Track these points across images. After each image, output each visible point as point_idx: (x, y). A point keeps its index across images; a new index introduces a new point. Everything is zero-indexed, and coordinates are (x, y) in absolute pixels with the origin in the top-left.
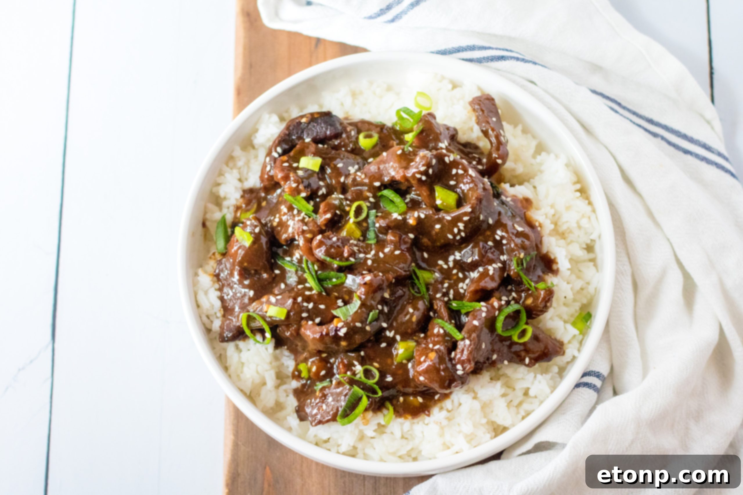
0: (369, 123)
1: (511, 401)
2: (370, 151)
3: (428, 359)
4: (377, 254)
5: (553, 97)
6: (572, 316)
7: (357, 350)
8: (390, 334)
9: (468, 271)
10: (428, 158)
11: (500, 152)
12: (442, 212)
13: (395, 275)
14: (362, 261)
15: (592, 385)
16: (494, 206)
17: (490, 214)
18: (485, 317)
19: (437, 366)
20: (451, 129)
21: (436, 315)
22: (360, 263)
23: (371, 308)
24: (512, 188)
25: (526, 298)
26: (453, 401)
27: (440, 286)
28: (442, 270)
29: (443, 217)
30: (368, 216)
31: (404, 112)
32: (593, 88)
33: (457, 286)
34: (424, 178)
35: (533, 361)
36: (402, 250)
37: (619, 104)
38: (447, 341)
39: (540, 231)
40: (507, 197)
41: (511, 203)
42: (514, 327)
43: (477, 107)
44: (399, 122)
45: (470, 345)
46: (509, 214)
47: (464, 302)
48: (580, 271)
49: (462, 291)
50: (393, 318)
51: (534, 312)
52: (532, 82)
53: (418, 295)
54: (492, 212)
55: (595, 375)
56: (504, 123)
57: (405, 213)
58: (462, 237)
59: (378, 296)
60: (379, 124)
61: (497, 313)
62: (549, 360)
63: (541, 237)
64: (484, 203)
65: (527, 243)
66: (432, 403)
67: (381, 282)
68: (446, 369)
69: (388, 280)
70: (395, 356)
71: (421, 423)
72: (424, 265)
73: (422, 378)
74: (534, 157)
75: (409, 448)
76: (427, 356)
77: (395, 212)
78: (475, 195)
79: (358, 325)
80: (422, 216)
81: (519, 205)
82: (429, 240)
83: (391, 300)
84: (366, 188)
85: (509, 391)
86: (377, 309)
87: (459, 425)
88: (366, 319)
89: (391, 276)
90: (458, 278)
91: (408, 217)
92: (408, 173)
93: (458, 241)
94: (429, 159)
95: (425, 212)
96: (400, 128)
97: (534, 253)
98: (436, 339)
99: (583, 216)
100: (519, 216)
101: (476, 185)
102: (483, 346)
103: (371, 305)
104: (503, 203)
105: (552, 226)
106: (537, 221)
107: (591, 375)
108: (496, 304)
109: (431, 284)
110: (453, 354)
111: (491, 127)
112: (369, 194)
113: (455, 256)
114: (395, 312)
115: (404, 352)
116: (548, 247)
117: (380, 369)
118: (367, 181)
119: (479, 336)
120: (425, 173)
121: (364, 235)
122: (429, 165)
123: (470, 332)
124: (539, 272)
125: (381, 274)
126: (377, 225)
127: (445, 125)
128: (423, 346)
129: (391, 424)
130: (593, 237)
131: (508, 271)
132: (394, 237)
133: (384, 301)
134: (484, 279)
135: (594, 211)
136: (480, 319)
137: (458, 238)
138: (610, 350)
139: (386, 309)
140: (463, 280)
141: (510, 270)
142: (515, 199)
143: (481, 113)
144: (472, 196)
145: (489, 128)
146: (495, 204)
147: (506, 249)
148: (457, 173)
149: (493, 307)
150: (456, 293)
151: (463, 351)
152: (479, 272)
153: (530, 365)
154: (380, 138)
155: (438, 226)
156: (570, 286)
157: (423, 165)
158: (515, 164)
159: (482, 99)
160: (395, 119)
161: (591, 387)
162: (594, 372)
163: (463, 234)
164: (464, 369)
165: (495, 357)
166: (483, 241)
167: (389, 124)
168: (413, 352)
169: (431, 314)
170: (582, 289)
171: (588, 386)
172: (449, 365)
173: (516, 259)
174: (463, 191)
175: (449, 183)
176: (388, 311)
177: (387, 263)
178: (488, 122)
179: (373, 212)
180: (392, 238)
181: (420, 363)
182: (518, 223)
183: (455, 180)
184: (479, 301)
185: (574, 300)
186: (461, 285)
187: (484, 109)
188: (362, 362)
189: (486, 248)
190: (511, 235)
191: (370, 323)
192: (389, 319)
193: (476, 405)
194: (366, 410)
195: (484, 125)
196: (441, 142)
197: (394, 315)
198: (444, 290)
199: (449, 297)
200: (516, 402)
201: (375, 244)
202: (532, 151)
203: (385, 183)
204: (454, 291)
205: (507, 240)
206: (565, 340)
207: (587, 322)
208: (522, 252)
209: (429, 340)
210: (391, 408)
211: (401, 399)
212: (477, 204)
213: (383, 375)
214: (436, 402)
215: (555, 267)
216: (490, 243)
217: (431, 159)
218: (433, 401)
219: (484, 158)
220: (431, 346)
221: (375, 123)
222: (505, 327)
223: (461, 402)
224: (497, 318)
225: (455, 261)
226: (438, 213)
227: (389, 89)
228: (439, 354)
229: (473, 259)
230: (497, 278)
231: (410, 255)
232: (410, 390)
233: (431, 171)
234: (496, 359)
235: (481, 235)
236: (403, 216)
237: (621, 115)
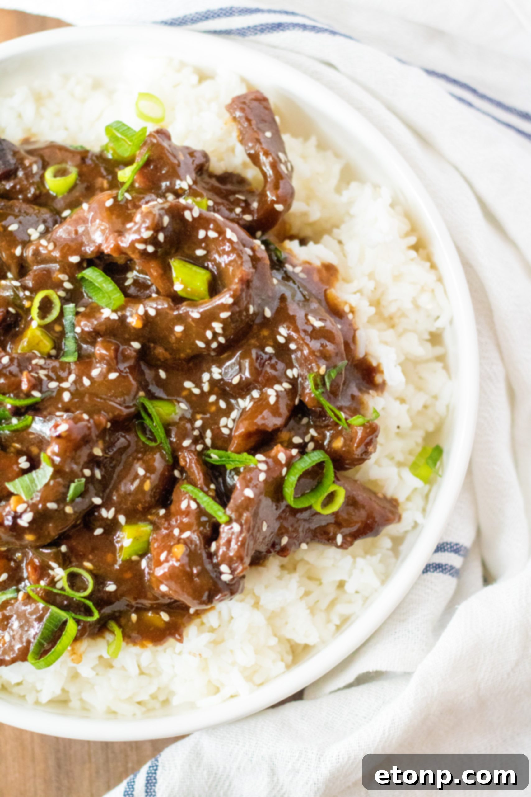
0: (62, 149)
1: (317, 601)
2: (64, 198)
3: (172, 557)
4: (78, 381)
5: (366, 89)
6: (411, 453)
7: (55, 544)
8: (107, 514)
9: (235, 398)
10: (155, 215)
11: (280, 192)
12: (185, 303)
13: (111, 415)
14: (54, 394)
15: (447, 567)
16: (273, 285)
17: (266, 302)
18: (265, 481)
19: (188, 569)
20: (198, 155)
21: (184, 475)
22: (51, 398)
23: (71, 477)
24: (304, 248)
25: (333, 438)
26: (220, 613)
27: (188, 426)
28: (190, 398)
29: (187, 313)
30: (62, 314)
31: (117, 130)
32: (431, 67)
33: (218, 423)
34: (150, 249)
35: (349, 539)
36: (120, 372)
37: (474, 91)
38: (203, 524)
39: (352, 320)
40: (294, 266)
41: (302, 275)
42: (315, 489)
43: (238, 114)
44: (111, 145)
45: (241, 532)
46: (299, 297)
47: (229, 452)
48: (420, 378)
49: (225, 431)
50: (111, 486)
51: (347, 462)
52: (330, 65)
53: (153, 444)
54: (269, 297)
55: (452, 549)
56: (286, 137)
57: (122, 308)
58: (220, 344)
59: (84, 454)
60: (79, 149)
61: (284, 470)
62: (377, 534)
63: (355, 331)
64: (256, 283)
65: (330, 347)
66: (185, 619)
67: (87, 432)
68: (203, 572)
69: (97, 425)
70: (118, 551)
71: (169, 651)
72: (159, 392)
73: (164, 588)
74: (338, 190)
75: (153, 689)
76: (170, 552)
77: (107, 306)
78: (239, 275)
79: (52, 506)
80: (152, 312)
81: (316, 277)
82: (166, 350)
83: (106, 458)
84: (56, 266)
85: (312, 585)
86: (83, 476)
87: (232, 651)
88: (65, 494)
89: (103, 419)
90: (219, 409)
91: (128, 314)
92: (122, 241)
93: (214, 350)
94: (157, 216)
95: (155, 306)
96: (113, 155)
97: (343, 363)
98: (185, 520)
99: (423, 290)
100: (317, 298)
101: (240, 256)
102: (265, 528)
103: (72, 471)
104: (287, 278)
105: (372, 310)
106: (346, 303)
107: (445, 551)
108: (282, 457)
109: (174, 424)
110: (214, 546)
111: (262, 149)
112: (63, 277)
113: (210, 372)
114: (115, 476)
115: (133, 542)
116: (366, 346)
117: (95, 572)
118: (57, 254)
119: (255, 515)
120: (153, 241)
121: (57, 346)
122: (157, 228)
123: (239, 510)
124: (354, 390)
125: (86, 417)
126: (78, 330)
127: (187, 148)
128: (165, 532)
129: (121, 655)
130: (439, 324)
131: (301, 396)
132: (107, 349)
133: (93, 462)
134: (261, 413)
135: (440, 280)
136: (256, 486)
137: (214, 345)
138: (475, 502)
139: (98, 474)
140: (227, 413)
141: (303, 394)
142: (308, 267)
143: (246, 124)
144: (234, 276)
145: (260, 150)
146: (275, 281)
147: (297, 359)
148: (207, 236)
149: (277, 461)
150: (217, 435)
151: (229, 542)
152: (252, 398)
153: (345, 546)
154: (81, 175)
155: (179, 329)
156: (405, 407)
157: (148, 229)
158: (308, 204)
159: (247, 101)
160: (105, 140)
161: (447, 570)
162: (450, 544)
163: (222, 340)
164: (233, 571)
165: (285, 540)
166: (255, 347)
167: (95, 148)
168: (149, 543)
169: (177, 473)
170: (425, 407)
171: (441, 569)
172: (209, 567)
173: (312, 376)
174: (218, 265)
175: (195, 254)
176: (103, 476)
177: (97, 396)
178: (258, 141)
179: (70, 307)
180: (104, 352)
181: (159, 564)
182: (315, 313)
183: (204, 249)
184: (253, 451)
185: (414, 427)
186: (223, 421)
187: (251, 117)
188: (65, 561)
189: (262, 359)
190: (302, 334)
191: (72, 501)
192: (104, 491)
193: (259, 618)
194: (76, 639)
195: (250, 145)
196: (181, 180)
197: (113, 482)
198: (196, 433)
199: (204, 443)
200: (324, 604)
201: (75, 363)
202: (334, 181)
203: (88, 257)
204: (212, 431)
205: (297, 344)
206: (401, 498)
207: (435, 464)
208: (323, 364)
209: (173, 523)
210: (118, 632)
211: (134, 617)
212: (242, 290)
213: (99, 580)
214: (191, 618)
215: (378, 379)
216: (269, 350)
217: (161, 217)
218: (187, 616)
219: (254, 201)
220: (176, 532)
221: (71, 148)
222: (300, 493)
223: (233, 615)
224: (286, 478)
225: (212, 382)
226: (177, 306)
227: (97, 85)
228: (189, 548)
229: (241, 378)
230: (284, 410)
231: (135, 379)
232: (147, 603)
233: (161, 237)
234: (288, 543)
235: (253, 337)
236: (120, 313)
237: (478, 110)
